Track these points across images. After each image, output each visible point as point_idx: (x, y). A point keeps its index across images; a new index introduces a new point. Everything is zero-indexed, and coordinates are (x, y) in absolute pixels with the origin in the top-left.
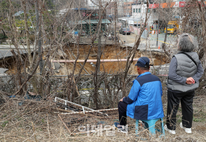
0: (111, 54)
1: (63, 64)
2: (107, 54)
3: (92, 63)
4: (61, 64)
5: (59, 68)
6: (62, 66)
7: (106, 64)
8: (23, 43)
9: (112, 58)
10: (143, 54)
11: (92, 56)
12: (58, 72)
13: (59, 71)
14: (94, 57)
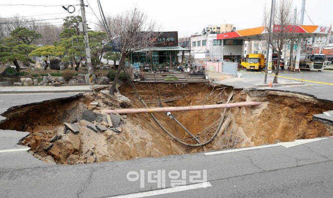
0: (195, 98)
1: (125, 116)
2: (189, 98)
3: (169, 113)
4: (121, 117)
5: (119, 124)
6: (123, 119)
7: (189, 114)
8: (51, 82)
9: (197, 104)
10: (249, 95)
11: (166, 102)
12: (119, 132)
13: (120, 130)
14: (170, 104)
